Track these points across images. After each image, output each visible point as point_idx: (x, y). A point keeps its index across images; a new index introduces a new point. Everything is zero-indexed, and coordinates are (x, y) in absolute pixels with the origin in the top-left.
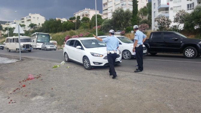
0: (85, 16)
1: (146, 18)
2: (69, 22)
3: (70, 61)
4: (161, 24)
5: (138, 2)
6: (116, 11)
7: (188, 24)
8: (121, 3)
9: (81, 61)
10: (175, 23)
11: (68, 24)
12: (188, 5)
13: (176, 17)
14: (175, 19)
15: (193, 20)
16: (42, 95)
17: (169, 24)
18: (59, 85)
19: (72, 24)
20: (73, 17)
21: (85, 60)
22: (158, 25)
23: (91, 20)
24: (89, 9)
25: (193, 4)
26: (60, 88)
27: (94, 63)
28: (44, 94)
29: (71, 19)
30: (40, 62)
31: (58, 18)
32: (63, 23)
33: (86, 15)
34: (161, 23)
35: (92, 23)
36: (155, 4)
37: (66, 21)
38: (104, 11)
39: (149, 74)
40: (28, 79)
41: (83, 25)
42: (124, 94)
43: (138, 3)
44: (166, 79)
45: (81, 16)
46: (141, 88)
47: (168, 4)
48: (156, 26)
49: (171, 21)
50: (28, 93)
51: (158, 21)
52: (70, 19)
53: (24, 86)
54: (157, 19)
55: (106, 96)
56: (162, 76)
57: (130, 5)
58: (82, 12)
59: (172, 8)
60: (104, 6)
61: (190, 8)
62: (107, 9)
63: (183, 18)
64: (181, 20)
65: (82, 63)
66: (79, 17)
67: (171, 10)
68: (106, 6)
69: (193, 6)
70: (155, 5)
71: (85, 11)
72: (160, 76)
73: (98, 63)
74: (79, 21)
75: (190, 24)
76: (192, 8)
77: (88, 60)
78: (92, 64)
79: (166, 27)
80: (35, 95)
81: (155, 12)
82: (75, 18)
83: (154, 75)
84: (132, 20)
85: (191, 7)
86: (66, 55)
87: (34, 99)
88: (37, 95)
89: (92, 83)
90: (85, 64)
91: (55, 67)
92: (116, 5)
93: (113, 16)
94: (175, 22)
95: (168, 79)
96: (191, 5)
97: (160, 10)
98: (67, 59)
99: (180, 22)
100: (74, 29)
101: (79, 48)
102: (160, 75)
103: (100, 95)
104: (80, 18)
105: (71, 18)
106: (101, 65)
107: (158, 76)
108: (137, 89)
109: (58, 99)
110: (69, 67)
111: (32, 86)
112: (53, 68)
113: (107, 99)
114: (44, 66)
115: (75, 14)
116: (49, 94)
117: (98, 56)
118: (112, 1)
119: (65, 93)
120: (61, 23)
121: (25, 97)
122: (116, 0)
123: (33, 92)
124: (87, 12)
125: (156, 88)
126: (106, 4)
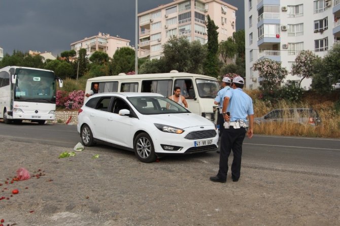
0: (97, 49)
1: (232, 61)
2: (62, 61)
4: (266, 76)
5: (217, 28)
6: (171, 42)
7: (321, 78)
8: (180, 26)
9: (130, 145)
10: (296, 76)
11: (59, 66)
12: (317, 42)
13: (295, 64)
14: (294, 67)
15: (330, 71)
16: (70, 208)
17: (283, 77)
18: (98, 190)
19: (68, 66)
20: (69, 51)
21: (141, 140)
22: (261, 77)
23: (111, 59)
24: (108, 36)
25: (326, 39)
26: (103, 196)
27: (163, 146)
28: (74, 208)
29: (66, 55)
30: (21, 145)
31: (33, 51)
32: (45, 63)
33: (99, 48)
34: (266, 74)
35: (115, 66)
36: (251, 34)
37: (53, 58)
38: (143, 42)
39: (284, 169)
41: (95, 68)
42: (252, 206)
43: (218, 31)
44: (321, 178)
45: (87, 50)
46: (279, 194)
47: (278, 37)
48: (255, 80)
49: (286, 72)
50: (32, 205)
51: (260, 69)
52: (63, 55)
53: (16, 193)
54: (259, 66)
55: (217, 210)
56: (311, 173)
57: (198, 33)
58: (92, 41)
59: (285, 45)
60: (142, 31)
61: (320, 48)
62: (149, 38)
63: (309, 67)
64: (306, 70)
65: (132, 147)
66: (83, 52)
67: (284, 48)
68: (146, 30)
69: (327, 44)
70: (252, 38)
71: (99, 40)
72: (305, 173)
73: (172, 148)
74: (85, 60)
75: (325, 79)
76: (324, 47)
77: (148, 141)
78: (159, 149)
79: (277, 82)
80: (54, 210)
81: (251, 51)
82: (75, 53)
83: (295, 172)
84: (205, 64)
85: (322, 45)
86: (85, 131)
87: (55, 217)
88: (59, 209)
89: (173, 188)
90: (138, 149)
91: (66, 156)
92: (168, 30)
93: (164, 52)
94: (294, 74)
95: (325, 178)
96: (322, 41)
97: (263, 47)
98: (88, 138)
99: (303, 75)
100: (74, 78)
102: (306, 171)
103: (203, 209)
104: (85, 54)
105: (65, 52)
106: (179, 152)
107: (302, 172)
108: (273, 196)
109: (113, 216)
110: (98, 157)
111: (35, 192)
112: (62, 157)
113: (222, 214)
114: (37, 154)
115: (74, 45)
116: (85, 208)
117: (173, 132)
118: (160, 22)
119: (121, 206)
120: (42, 62)
121: (30, 214)
122: (169, 21)
123: (45, 204)
124: (102, 41)
125: (310, 195)
126: (147, 27)
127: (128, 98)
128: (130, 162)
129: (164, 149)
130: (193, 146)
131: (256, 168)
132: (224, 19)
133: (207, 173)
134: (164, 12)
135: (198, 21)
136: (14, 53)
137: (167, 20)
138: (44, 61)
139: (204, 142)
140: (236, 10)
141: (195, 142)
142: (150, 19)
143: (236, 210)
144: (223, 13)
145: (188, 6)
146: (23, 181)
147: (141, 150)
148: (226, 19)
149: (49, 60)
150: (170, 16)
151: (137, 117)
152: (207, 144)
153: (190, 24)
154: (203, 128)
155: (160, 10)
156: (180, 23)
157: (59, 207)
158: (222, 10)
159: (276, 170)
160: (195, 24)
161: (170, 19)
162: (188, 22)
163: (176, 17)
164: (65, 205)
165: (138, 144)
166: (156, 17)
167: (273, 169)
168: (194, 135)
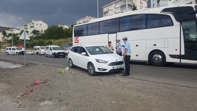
2: (71, 29)
3: (74, 67)
9: (86, 68)
11: (70, 31)
16: (50, 100)
18: (66, 90)
21: (90, 66)
24: (91, 17)
26: (67, 93)
27: (99, 69)
28: (52, 99)
30: (45, 67)
31: (60, 25)
37: (68, 28)
39: (154, 81)
40: (35, 84)
42: (131, 101)
44: (171, 86)
46: (147, 95)
50: (36, 97)
53: (32, 91)
55: (113, 102)
58: (84, 20)
65: (87, 69)
68: (106, 14)
73: (103, 70)
77: (93, 66)
78: (97, 70)
80: (43, 100)
83: (159, 83)
86: (70, 61)
87: (42, 104)
88: (46, 100)
89: (98, 89)
91: (60, 73)
95: (174, 86)
98: (71, 65)
101: (84, 55)
102: (165, 82)
103: (107, 101)
105: (73, 25)
106: (106, 71)
107: (162, 83)
108: (144, 96)
109: (66, 104)
110: (73, 73)
111: (40, 91)
112: (58, 73)
113: (115, 105)
114: (49, 72)
115: (76, 22)
116: (57, 99)
117: (103, 63)
118: (112, 10)
119: (72, 98)
120: (63, 30)
121: (33, 102)
122: (116, 9)
123: (41, 97)
124: (87, 19)
125: (162, 96)
126: (107, 12)
127: (86, 47)
128: (86, 75)
129: (99, 70)
130: (112, 69)
131: (140, 80)
132: (141, 6)
133: (117, 82)
134: (114, 5)
135: (129, 8)
136: (52, 26)
137: (115, 8)
138: (64, 29)
139: (117, 67)
140: (147, 2)
141: (113, 67)
142: (107, 8)
143: (122, 103)
144: (141, 3)
145: (125, 1)
146: (37, 85)
147: (90, 70)
148: (142, 6)
149: (66, 29)
150: (117, 7)
151: (89, 56)
152: (119, 68)
153: (126, 10)
154: (117, 60)
155: (112, 4)
156: (121, 9)
157: (46, 99)
158: (141, 2)
159: (150, 81)
160: (128, 9)
161: (117, 8)
162: (125, 9)
163: (119, 7)
164: (49, 97)
165: (89, 68)
166: (110, 8)
167: (149, 81)
168: (113, 64)
